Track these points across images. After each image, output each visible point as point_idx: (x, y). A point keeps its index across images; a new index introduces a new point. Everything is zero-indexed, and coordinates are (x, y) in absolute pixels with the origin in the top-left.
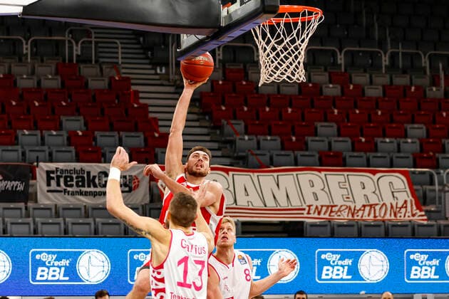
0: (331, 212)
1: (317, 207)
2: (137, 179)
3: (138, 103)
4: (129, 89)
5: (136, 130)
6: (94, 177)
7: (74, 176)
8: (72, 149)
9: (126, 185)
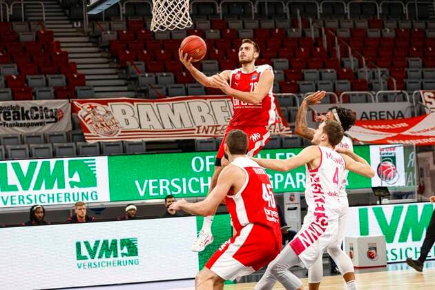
0: (216, 130)
1: (205, 128)
2: (61, 111)
3: (60, 51)
4: (52, 40)
5: (59, 73)
6: (27, 112)
7: (11, 111)
8: (9, 90)
9: (52, 117)
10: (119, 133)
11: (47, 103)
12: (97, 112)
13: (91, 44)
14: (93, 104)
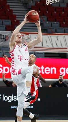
2: (8, 36)
3: (9, 9)
4: (6, 4)
5: (8, 19)
9: (4, 39)
10: (33, 48)
11: (1, 32)
12: (24, 38)
13: (23, 7)
14: (23, 34)
